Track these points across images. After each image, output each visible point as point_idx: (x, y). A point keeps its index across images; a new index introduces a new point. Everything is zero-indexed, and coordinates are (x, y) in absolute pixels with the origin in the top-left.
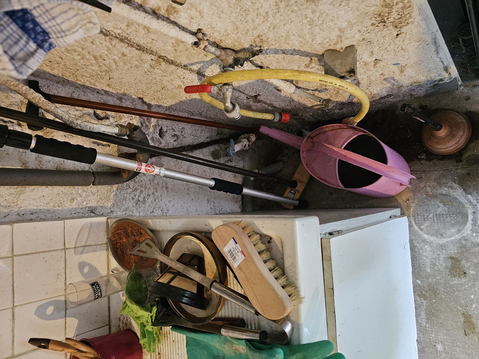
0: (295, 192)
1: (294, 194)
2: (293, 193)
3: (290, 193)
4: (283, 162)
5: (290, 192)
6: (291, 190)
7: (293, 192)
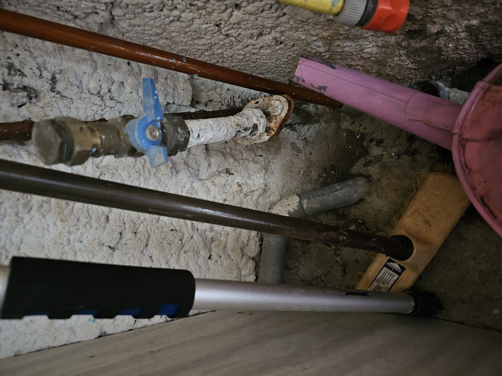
0: (403, 269)
1: (400, 274)
2: (395, 271)
3: (385, 269)
4: (368, 178)
5: (386, 266)
6: (389, 261)
7: (396, 266)
